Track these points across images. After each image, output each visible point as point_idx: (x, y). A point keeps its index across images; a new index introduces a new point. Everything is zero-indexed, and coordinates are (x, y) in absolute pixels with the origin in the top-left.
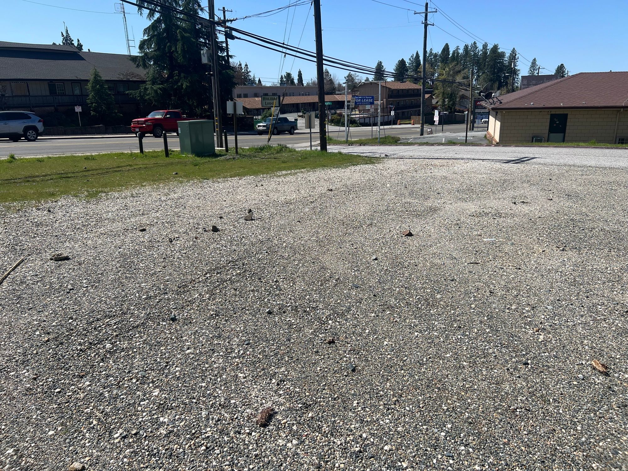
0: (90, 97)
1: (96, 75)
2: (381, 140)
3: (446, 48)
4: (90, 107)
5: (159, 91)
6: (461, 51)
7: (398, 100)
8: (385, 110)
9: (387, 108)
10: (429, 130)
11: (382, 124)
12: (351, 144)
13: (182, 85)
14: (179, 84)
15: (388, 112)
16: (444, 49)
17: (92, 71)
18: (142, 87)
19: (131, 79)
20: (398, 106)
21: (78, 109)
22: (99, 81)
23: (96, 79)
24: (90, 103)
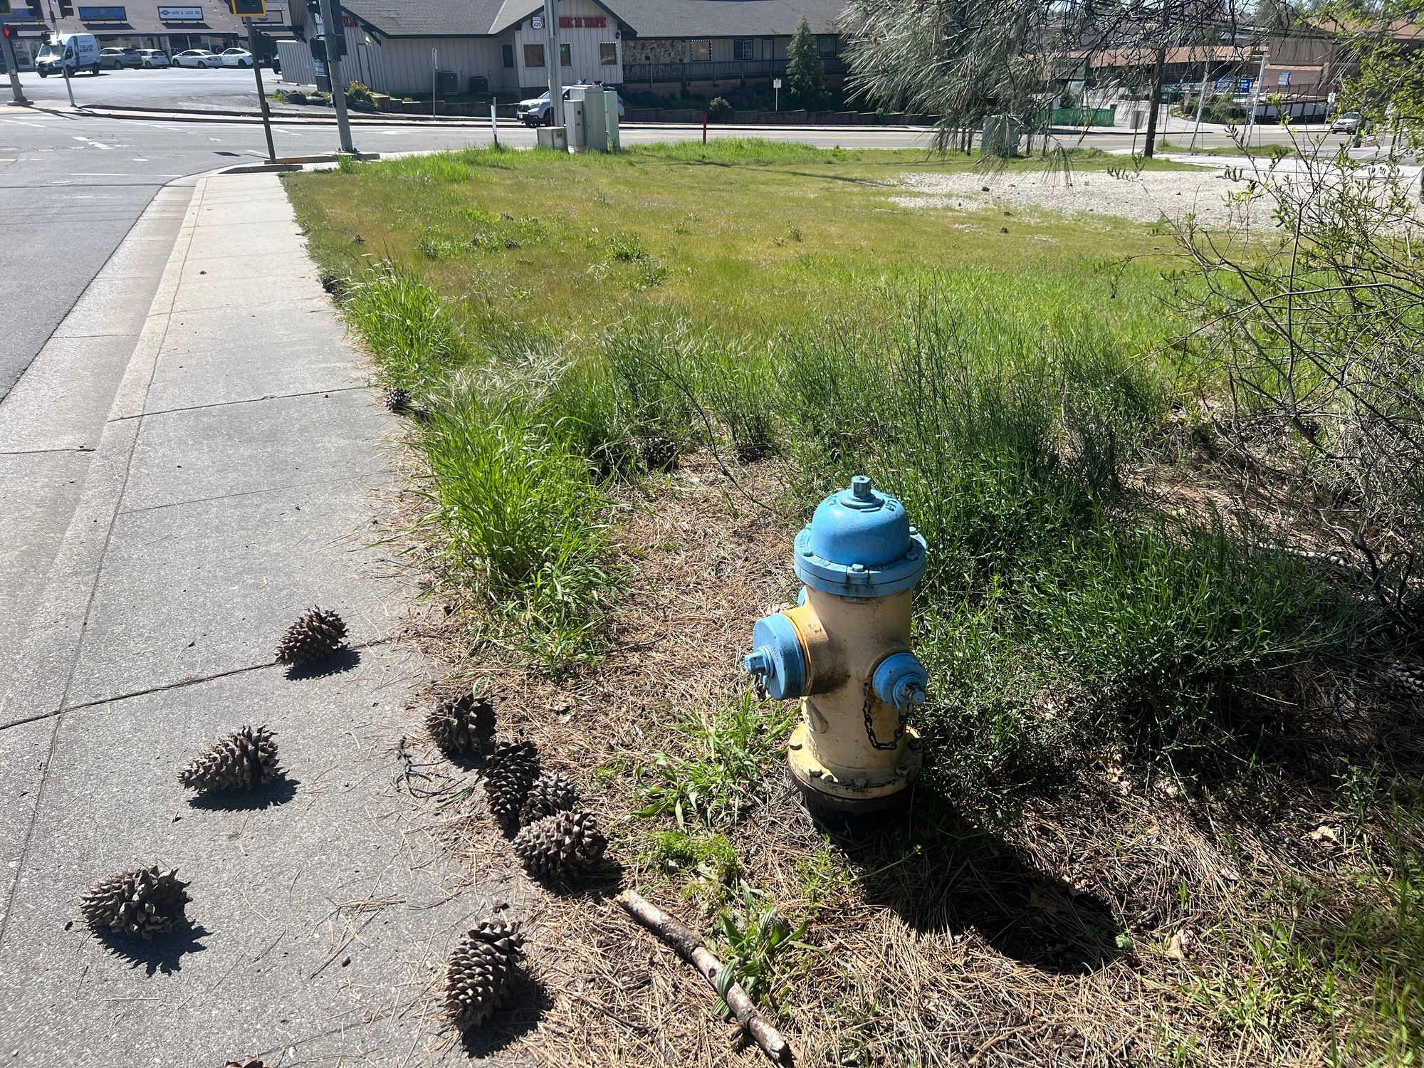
0: (793, 63)
1: (805, 28)
4: (791, 80)
12: (1196, 152)
17: (799, 22)
21: (777, 84)
22: (805, 37)
23: (803, 33)
24: (793, 74)
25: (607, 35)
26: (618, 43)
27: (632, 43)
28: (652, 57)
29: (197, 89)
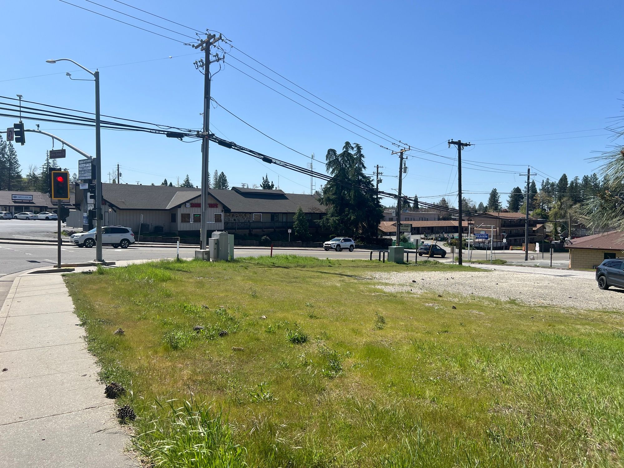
1: (301, 210)
2: (493, 262)
3: (564, 179)
5: (337, 222)
6: (580, 181)
7: (511, 229)
8: (499, 237)
9: (500, 235)
10: (531, 257)
11: (495, 249)
13: (351, 217)
14: (349, 217)
15: (501, 238)
16: (561, 180)
17: (298, 208)
18: (325, 218)
19: (315, 212)
20: (511, 233)
21: (290, 231)
22: (301, 214)
23: (300, 212)
24: (296, 227)
25: (218, 211)
26: (223, 214)
27: (228, 214)
28: (236, 219)
29: (24, 229)
